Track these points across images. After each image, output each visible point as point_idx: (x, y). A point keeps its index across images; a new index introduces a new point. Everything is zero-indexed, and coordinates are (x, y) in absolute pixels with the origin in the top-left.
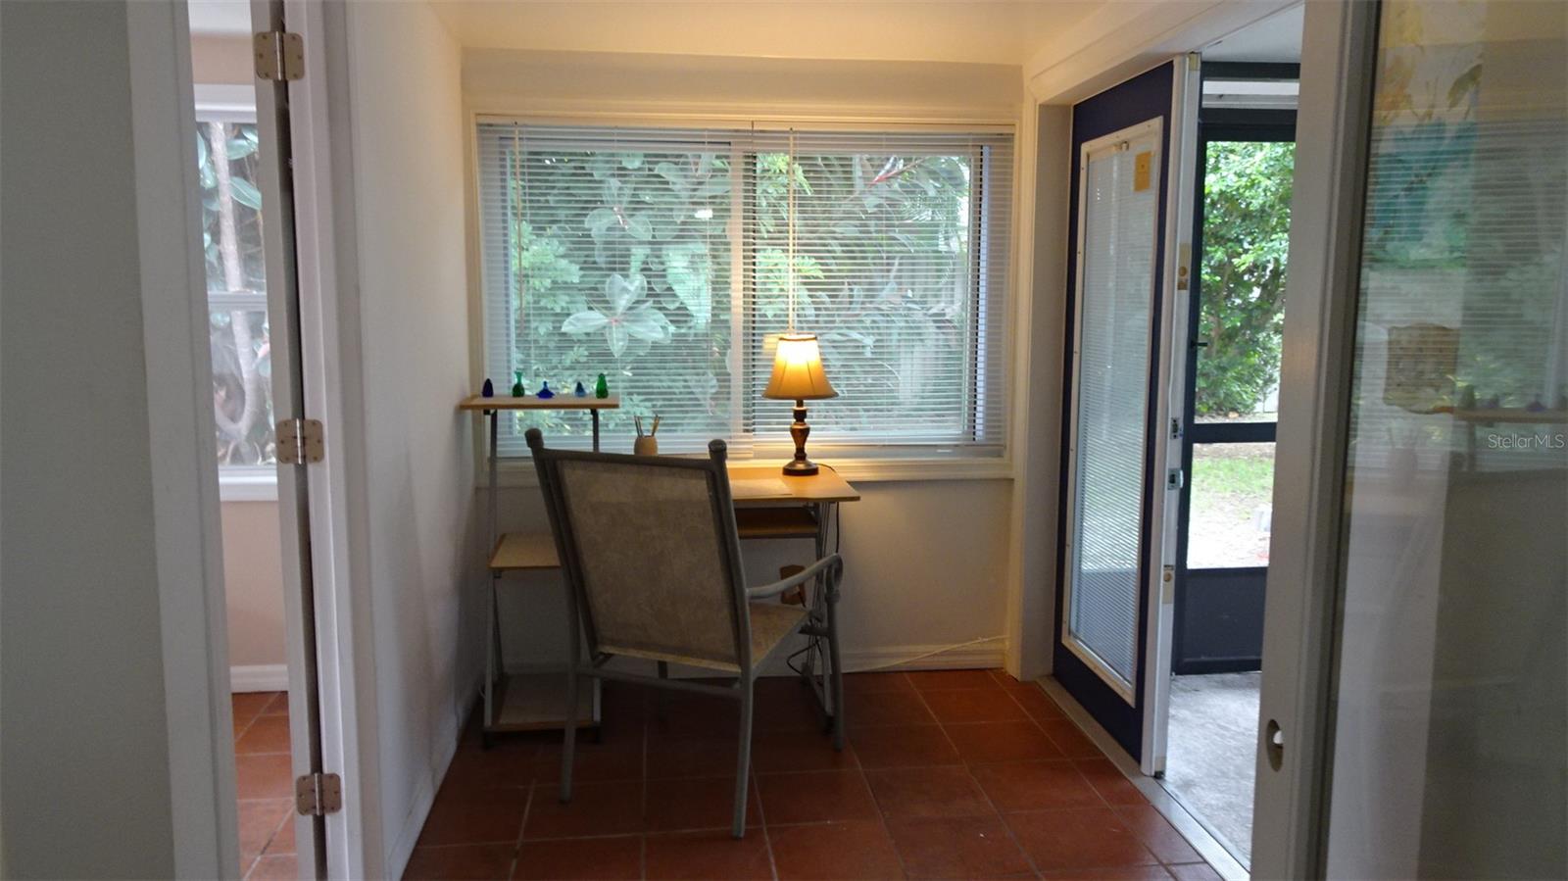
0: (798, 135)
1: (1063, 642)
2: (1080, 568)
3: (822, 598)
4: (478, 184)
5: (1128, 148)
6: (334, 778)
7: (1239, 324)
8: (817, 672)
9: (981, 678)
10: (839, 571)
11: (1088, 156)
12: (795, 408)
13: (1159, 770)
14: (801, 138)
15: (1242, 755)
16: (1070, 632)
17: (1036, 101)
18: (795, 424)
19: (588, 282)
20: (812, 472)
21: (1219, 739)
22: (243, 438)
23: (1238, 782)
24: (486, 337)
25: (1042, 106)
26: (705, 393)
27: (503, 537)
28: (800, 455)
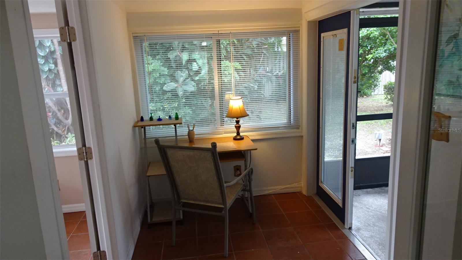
0: (233, 34)
1: (320, 185)
2: (324, 160)
3: (247, 181)
4: (135, 55)
5: (336, 37)
6: (104, 252)
7: (367, 72)
8: (246, 196)
9: (295, 195)
10: (252, 172)
11: (323, 37)
12: (236, 120)
13: (350, 226)
14: (234, 35)
15: (374, 218)
16: (321, 182)
17: (306, 20)
18: (236, 124)
19: (170, 73)
20: (242, 139)
21: (367, 213)
22: (70, 124)
23: (374, 228)
24: (140, 96)
25: (308, 22)
26: (207, 105)
27: (150, 163)
28: (238, 133)
